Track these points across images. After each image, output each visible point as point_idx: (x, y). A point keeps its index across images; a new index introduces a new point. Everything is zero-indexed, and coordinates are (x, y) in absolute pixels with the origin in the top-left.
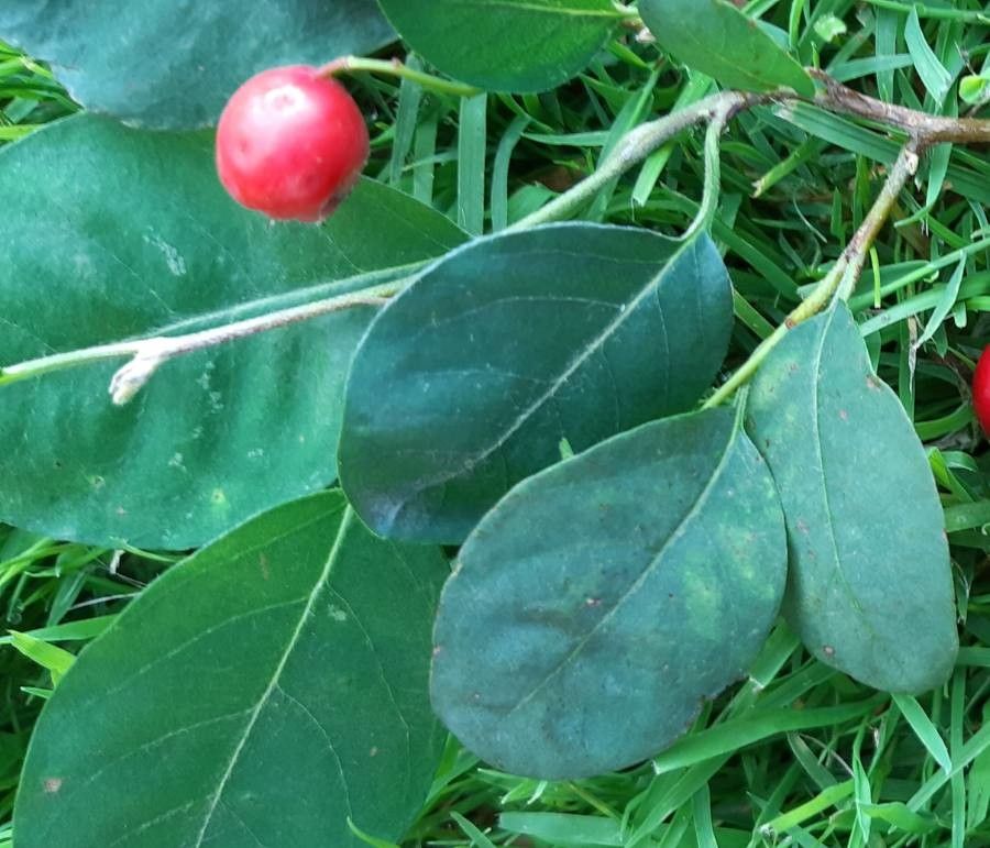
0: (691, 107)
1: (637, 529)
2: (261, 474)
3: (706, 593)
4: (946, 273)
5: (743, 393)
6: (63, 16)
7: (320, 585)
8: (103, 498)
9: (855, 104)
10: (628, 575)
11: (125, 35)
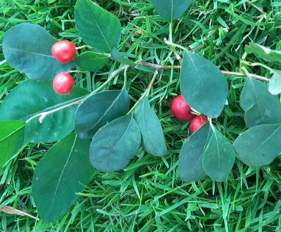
0: (122, 68)
1: (118, 134)
2: (62, 130)
3: (129, 143)
4: (165, 89)
5: (133, 111)
6: (25, 65)
7: (73, 146)
8: (38, 136)
9: (147, 65)
10: (117, 141)
11: (36, 68)
